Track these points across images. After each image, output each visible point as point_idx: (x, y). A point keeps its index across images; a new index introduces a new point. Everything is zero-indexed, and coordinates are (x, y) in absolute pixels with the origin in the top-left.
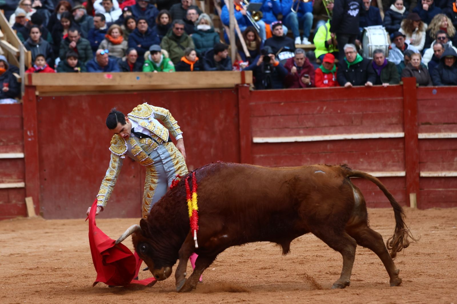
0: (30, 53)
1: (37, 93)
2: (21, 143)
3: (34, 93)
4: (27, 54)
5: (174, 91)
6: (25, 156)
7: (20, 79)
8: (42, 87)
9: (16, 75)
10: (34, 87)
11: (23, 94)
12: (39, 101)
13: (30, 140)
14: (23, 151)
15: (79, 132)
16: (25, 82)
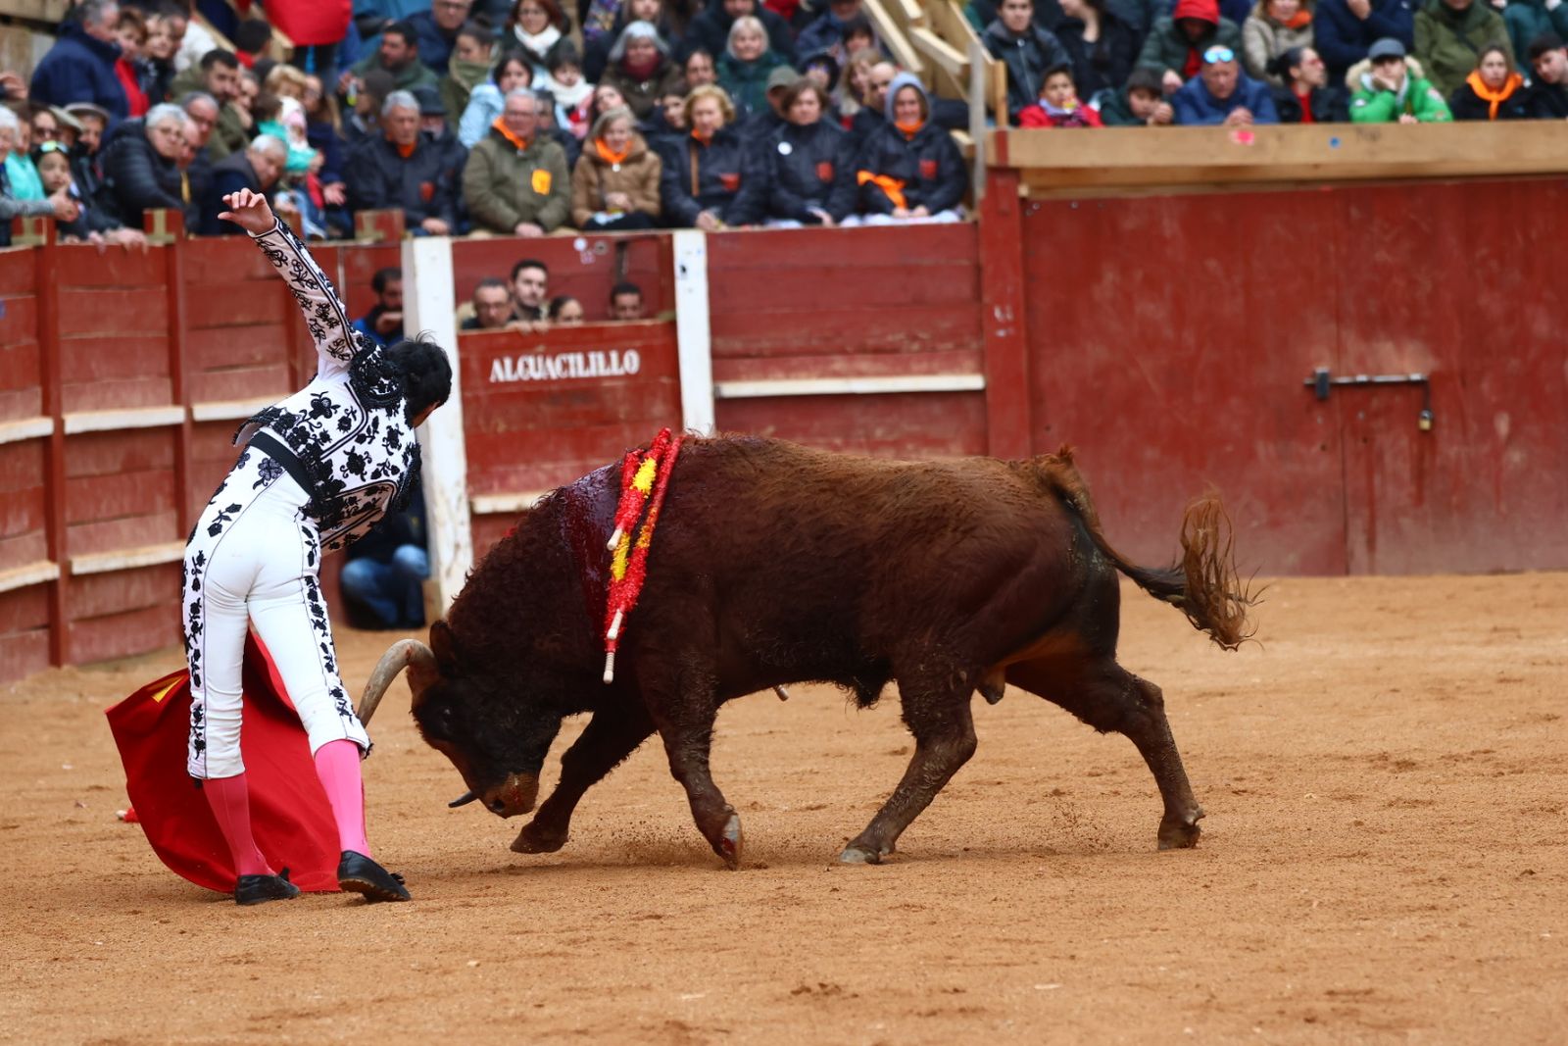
0: (1001, 66)
1: (1023, 191)
2: (974, 345)
3: (1015, 190)
4: (992, 70)
5: (1448, 183)
6: (987, 384)
7: (972, 148)
8: (1041, 171)
9: (959, 136)
10: (1017, 173)
11: (980, 192)
12: (1028, 213)
13: (1001, 333)
14: (981, 369)
15: (1153, 310)
16: (986, 157)
